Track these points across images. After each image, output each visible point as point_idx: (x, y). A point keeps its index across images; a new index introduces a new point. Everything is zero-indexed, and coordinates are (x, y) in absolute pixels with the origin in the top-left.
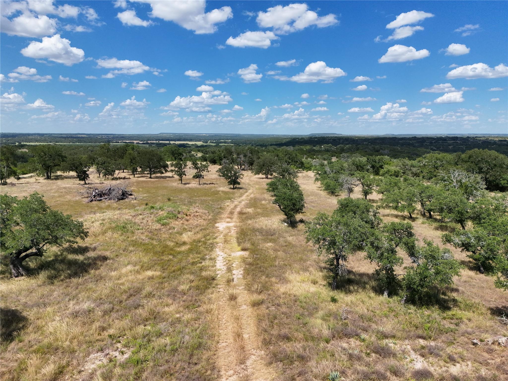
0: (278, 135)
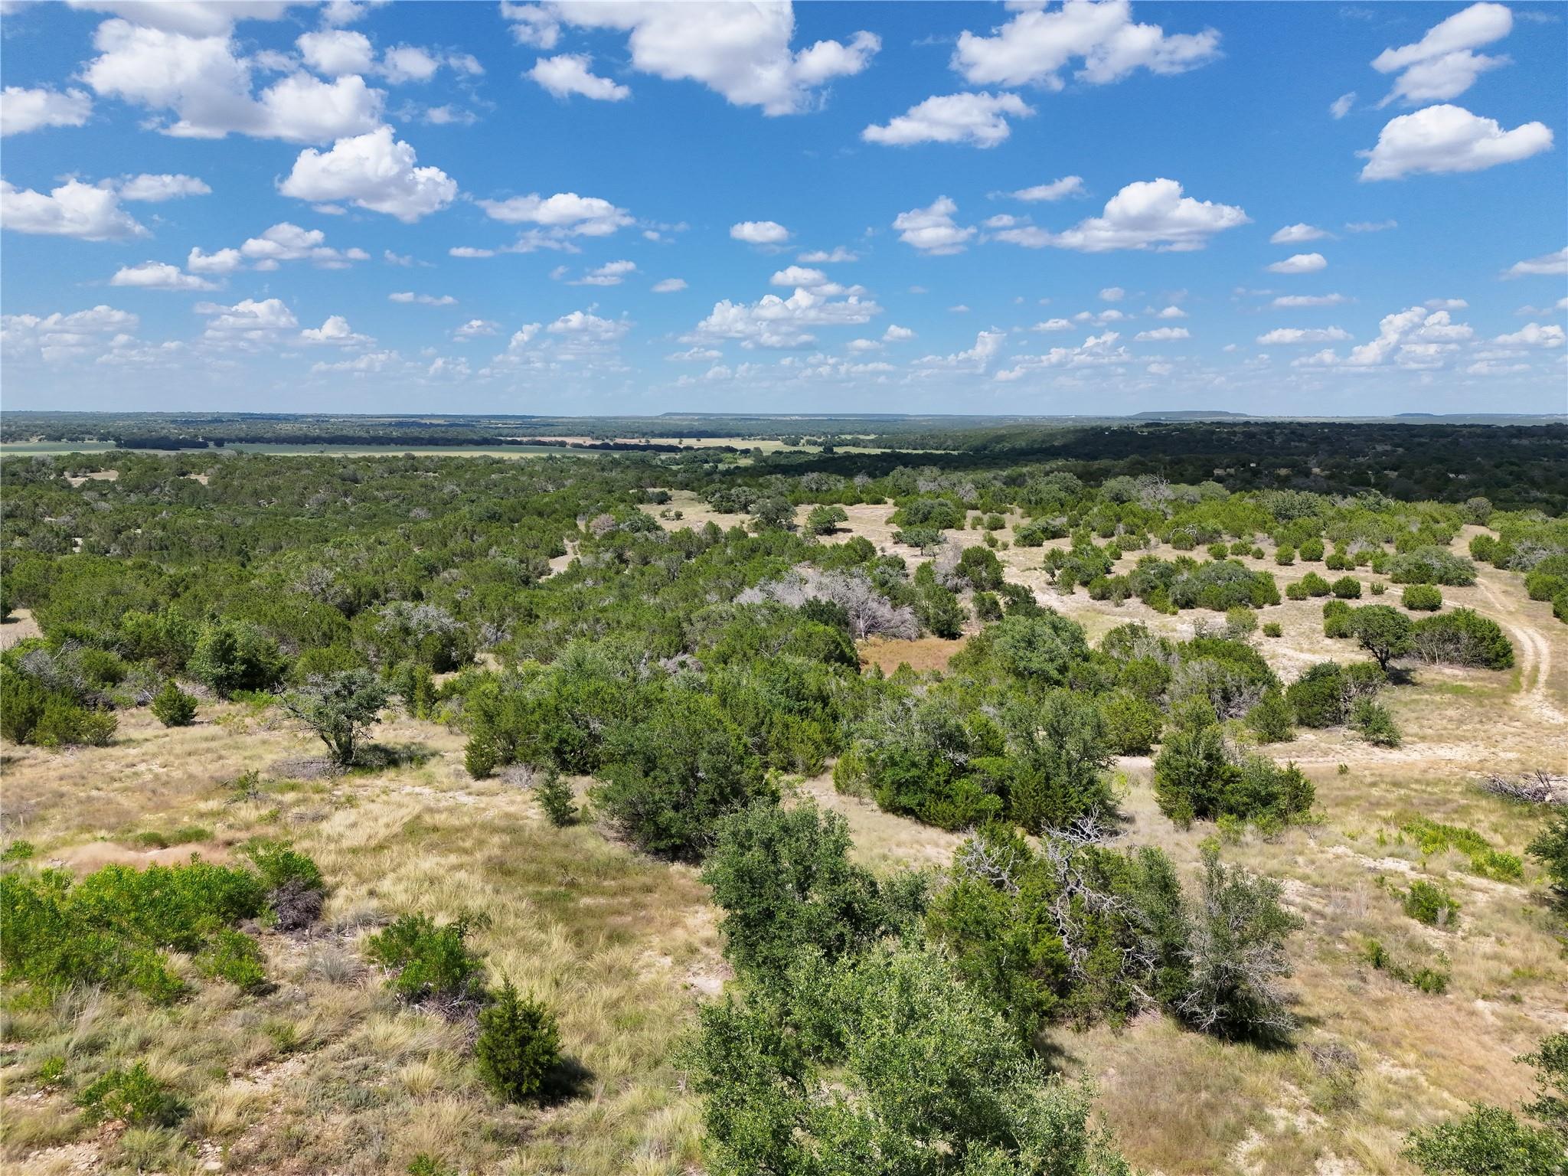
0: (1031, 418)
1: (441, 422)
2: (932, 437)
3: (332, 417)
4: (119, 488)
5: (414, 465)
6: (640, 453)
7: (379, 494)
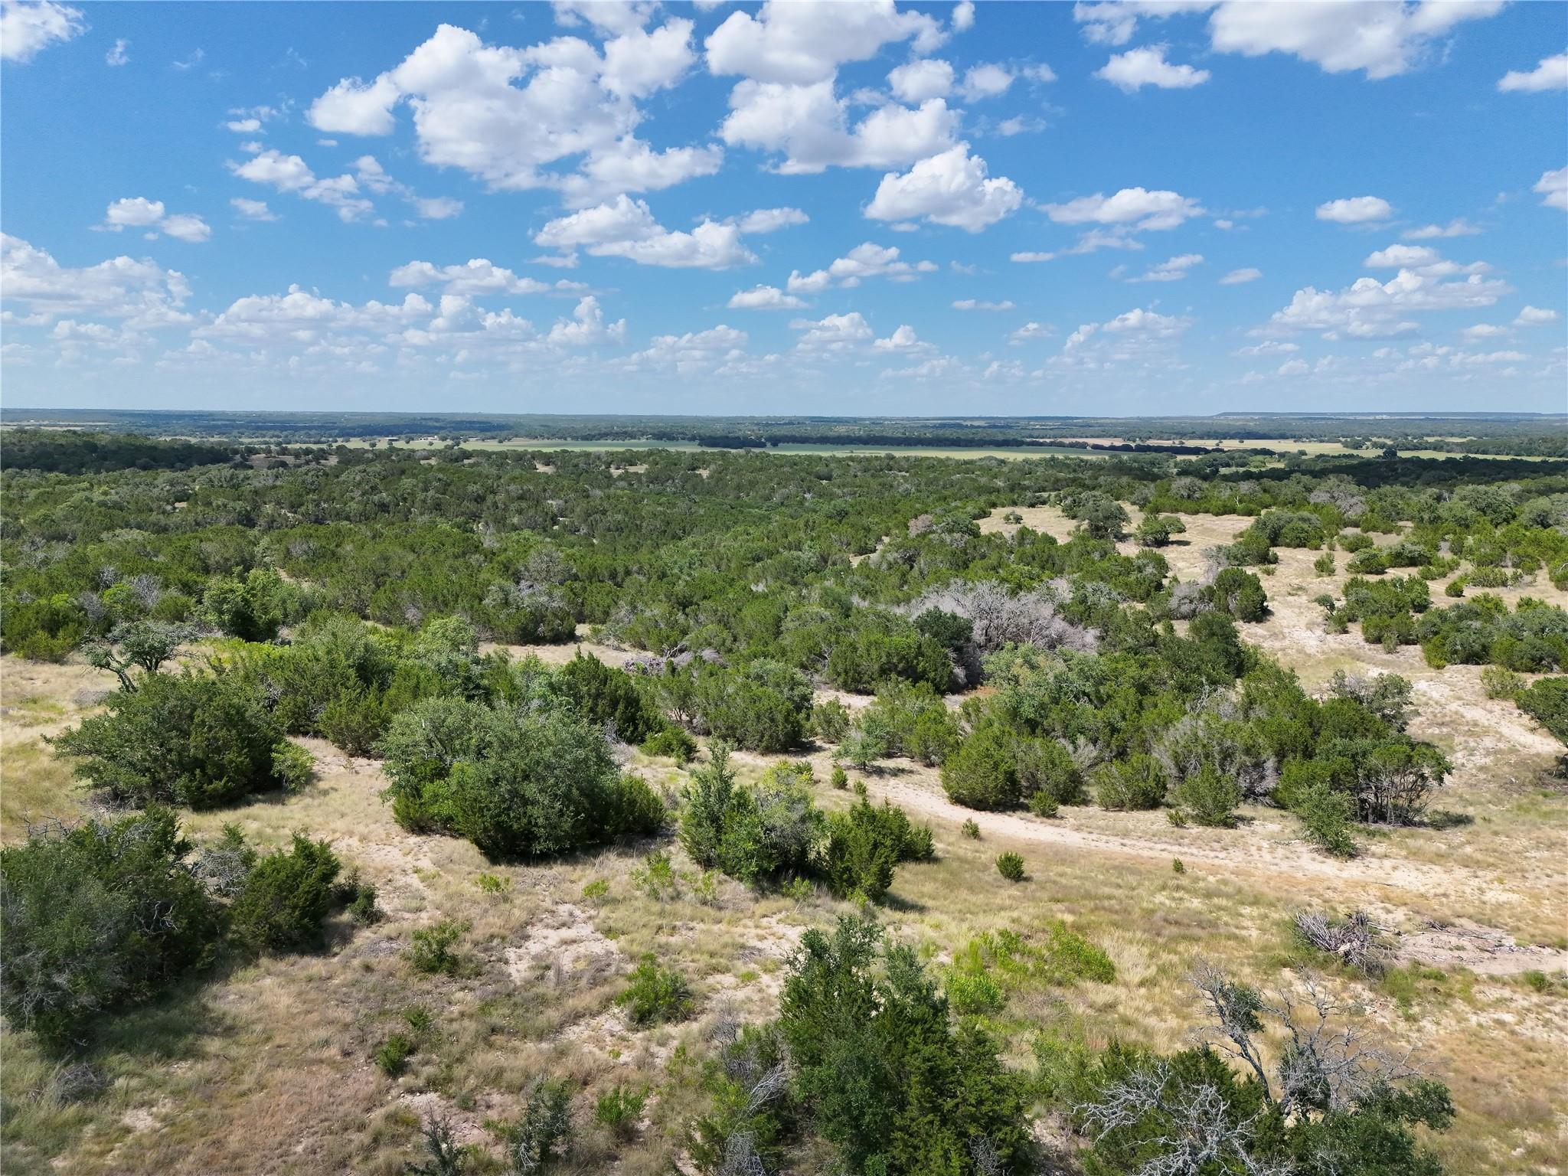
1: (982, 423)
2: (1545, 440)
3: (886, 419)
4: (644, 479)
5: (891, 464)
6: (1154, 454)
7: (839, 492)
